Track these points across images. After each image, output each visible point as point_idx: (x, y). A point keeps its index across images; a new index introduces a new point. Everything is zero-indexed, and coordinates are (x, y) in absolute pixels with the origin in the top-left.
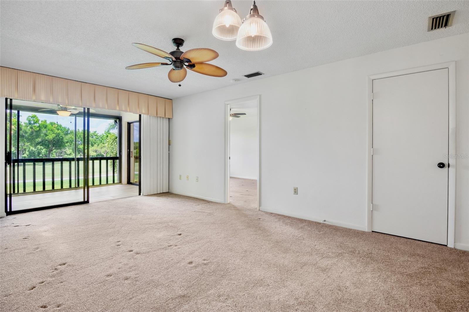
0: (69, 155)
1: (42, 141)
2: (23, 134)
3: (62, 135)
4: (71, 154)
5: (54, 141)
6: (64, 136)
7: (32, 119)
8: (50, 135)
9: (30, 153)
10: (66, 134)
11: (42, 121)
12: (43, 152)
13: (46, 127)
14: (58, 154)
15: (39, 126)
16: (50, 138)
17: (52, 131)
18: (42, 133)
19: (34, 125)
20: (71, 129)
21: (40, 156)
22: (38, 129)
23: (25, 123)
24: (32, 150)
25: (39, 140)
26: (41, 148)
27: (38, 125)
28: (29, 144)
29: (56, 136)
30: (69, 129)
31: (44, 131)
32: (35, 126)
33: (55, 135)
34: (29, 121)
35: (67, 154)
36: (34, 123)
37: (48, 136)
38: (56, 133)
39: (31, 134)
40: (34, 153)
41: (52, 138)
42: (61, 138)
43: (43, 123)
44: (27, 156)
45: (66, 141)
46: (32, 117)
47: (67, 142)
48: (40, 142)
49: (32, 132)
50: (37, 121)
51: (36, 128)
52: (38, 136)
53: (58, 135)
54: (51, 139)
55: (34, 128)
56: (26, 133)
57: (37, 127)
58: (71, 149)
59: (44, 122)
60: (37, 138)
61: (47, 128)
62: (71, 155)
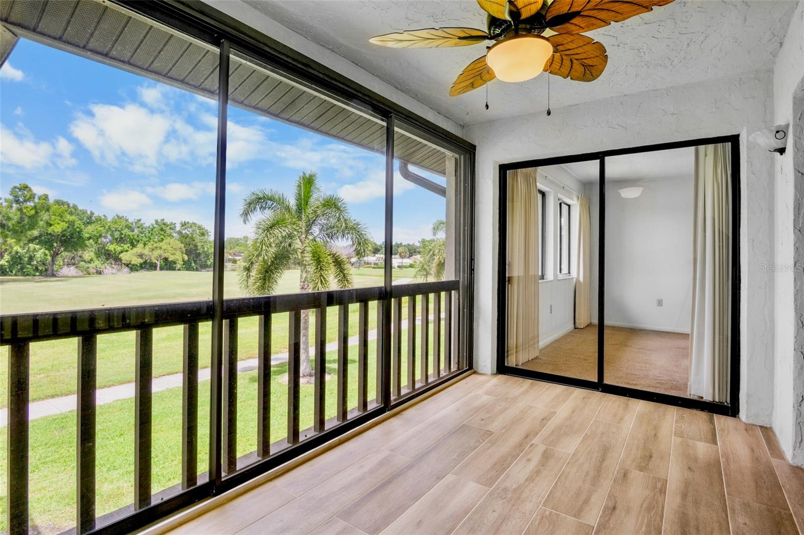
0: (89, 262)
1: (40, 236)
2: (4, 222)
3: (78, 226)
4: (92, 260)
5: (64, 236)
6: (83, 227)
7: (20, 193)
8: (56, 225)
9: (13, 258)
10: (88, 223)
11: (39, 198)
12: (38, 256)
13: (48, 210)
14: (66, 260)
15: (35, 207)
16: (56, 230)
17: (61, 217)
18: (41, 220)
19: (25, 205)
20: (96, 214)
21: (32, 263)
22: (33, 212)
23: (6, 200)
24: (17, 253)
25: (35, 233)
26: (35, 249)
27: (32, 204)
28: (14, 240)
29: (68, 227)
30: (92, 213)
31: (45, 216)
32: (27, 207)
33: (65, 225)
34: (16, 197)
35: (85, 261)
36: (25, 201)
37: (53, 227)
38: (69, 221)
39: (19, 223)
40: (20, 258)
41: (60, 230)
42: (78, 230)
43: (42, 201)
44: (6, 264)
45: (88, 236)
46: (20, 189)
47: (89, 238)
48: (36, 238)
49: (22, 219)
50: (30, 198)
51: (29, 210)
52: (32, 227)
53: (72, 224)
54: (58, 232)
55: (25, 211)
56: (9, 219)
57: (31, 208)
58: (92, 251)
59: (44, 199)
60: (30, 229)
61: (50, 210)
62: (92, 262)
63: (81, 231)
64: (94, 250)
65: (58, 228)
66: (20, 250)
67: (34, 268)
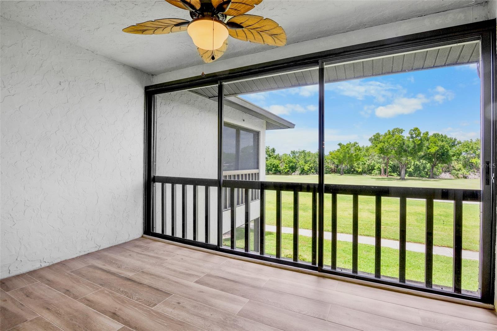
0: (458, 170)
1: (426, 155)
2: (406, 149)
3: (447, 148)
4: (460, 169)
5: (438, 154)
6: (449, 148)
7: (413, 132)
8: (432, 148)
9: (415, 167)
10: (453, 146)
11: (423, 134)
12: (428, 166)
13: (428, 140)
14: (444, 169)
15: (421, 140)
16: (432, 151)
17: (435, 144)
18: (424, 146)
19: (416, 139)
20: (458, 140)
21: (425, 170)
22: (419, 142)
23: (407, 137)
24: (417, 164)
25: (422, 153)
26: (426, 163)
27: (420, 138)
28: (411, 158)
29: (440, 149)
30: (455, 139)
31: (426, 144)
32: (417, 140)
33: (438, 148)
34: (411, 135)
35: (455, 170)
36: (416, 137)
37: (430, 150)
38: (440, 146)
39: (413, 148)
40: (419, 167)
42: (446, 150)
43: (425, 135)
44: (412, 171)
45: (452, 154)
46: (414, 131)
47: (453, 156)
48: (423, 156)
49: (415, 146)
50: (418, 134)
51: (417, 141)
52: (420, 149)
53: (443, 147)
55: (415, 142)
56: (408, 147)
57: (418, 140)
58: (460, 163)
59: (426, 134)
60: (419, 152)
61: (429, 140)
62: (461, 170)
63: (448, 151)
64: (462, 163)
65: (433, 150)
66: (418, 163)
67: (426, 173)
